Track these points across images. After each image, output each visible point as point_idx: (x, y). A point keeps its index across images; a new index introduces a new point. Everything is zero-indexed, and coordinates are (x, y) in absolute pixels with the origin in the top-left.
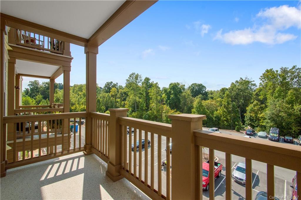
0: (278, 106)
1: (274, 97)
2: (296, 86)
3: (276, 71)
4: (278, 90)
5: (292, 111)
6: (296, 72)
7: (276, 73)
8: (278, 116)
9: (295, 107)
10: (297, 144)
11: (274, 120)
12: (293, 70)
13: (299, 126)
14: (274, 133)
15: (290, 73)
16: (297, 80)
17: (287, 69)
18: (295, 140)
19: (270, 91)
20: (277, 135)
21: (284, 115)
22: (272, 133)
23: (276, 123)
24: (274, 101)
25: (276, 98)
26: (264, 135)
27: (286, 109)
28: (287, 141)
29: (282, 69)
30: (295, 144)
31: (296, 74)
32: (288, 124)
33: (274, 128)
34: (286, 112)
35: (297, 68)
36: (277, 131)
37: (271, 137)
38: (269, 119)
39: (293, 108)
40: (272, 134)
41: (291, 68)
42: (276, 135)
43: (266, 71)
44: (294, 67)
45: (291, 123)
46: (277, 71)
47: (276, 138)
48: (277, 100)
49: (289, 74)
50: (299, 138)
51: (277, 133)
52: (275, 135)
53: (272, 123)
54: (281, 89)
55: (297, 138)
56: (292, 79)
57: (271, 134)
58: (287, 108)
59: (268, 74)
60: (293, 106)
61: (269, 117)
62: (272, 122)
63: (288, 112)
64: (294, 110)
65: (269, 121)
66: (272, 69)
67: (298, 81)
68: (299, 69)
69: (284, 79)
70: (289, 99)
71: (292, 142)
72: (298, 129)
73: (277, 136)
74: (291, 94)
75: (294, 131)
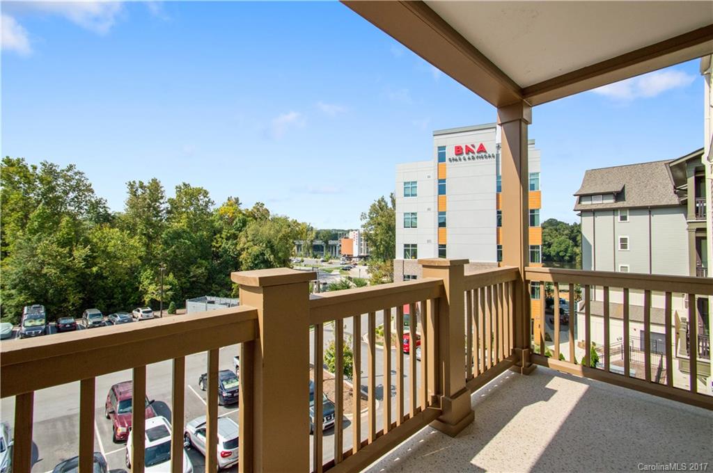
0: (40, 251)
1: (29, 230)
2: (73, 208)
3: (32, 166)
4: (39, 215)
5: (70, 261)
6: (73, 179)
7: (31, 170)
8: (38, 275)
9: (76, 253)
10: (83, 328)
11: (27, 287)
12: (69, 174)
13: (80, 292)
14: (33, 317)
15: (62, 177)
16: (76, 197)
17: (56, 168)
18: (79, 322)
19: (15, 215)
20: (43, 322)
21: (53, 271)
22: (30, 319)
23: (33, 294)
24: (30, 239)
25: (34, 232)
26: (7, 332)
27: (59, 257)
28: (65, 329)
29: (44, 165)
30: (79, 329)
31: (73, 183)
32: (61, 291)
33: (33, 306)
34: (58, 265)
35: (76, 171)
36: (42, 311)
37: (27, 330)
38: (14, 287)
39: (72, 255)
40: (30, 322)
41: (65, 168)
42: (41, 321)
43: (3, 161)
44: (70, 168)
45: (65, 287)
46: (35, 168)
47: (41, 329)
48: (36, 237)
49: (61, 181)
50: (86, 315)
51: (42, 317)
52: (38, 323)
53: (24, 296)
54: (46, 212)
55: (81, 317)
56: (66, 193)
57: (28, 324)
58: (59, 255)
59: (11, 169)
60: (71, 250)
61: (15, 280)
62: (21, 292)
63: (63, 264)
64: (74, 259)
65: (13, 292)
66: (23, 160)
67: (78, 199)
68: (80, 173)
69: (52, 189)
70: (63, 236)
71: (73, 328)
72: (80, 299)
73: (42, 325)
74: (67, 225)
75: (73, 305)
